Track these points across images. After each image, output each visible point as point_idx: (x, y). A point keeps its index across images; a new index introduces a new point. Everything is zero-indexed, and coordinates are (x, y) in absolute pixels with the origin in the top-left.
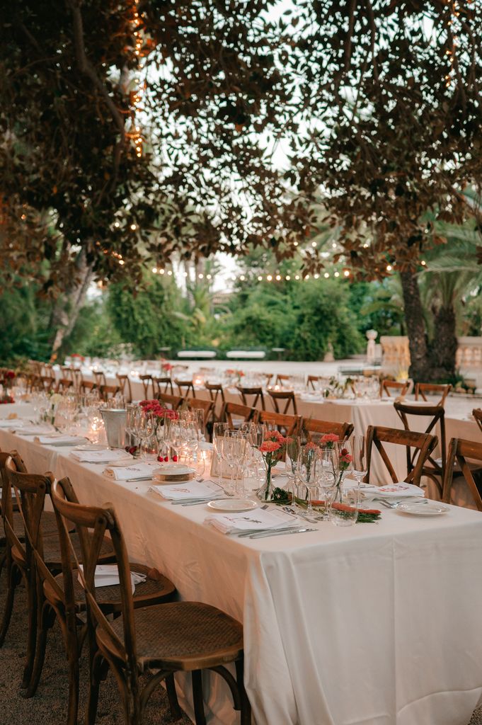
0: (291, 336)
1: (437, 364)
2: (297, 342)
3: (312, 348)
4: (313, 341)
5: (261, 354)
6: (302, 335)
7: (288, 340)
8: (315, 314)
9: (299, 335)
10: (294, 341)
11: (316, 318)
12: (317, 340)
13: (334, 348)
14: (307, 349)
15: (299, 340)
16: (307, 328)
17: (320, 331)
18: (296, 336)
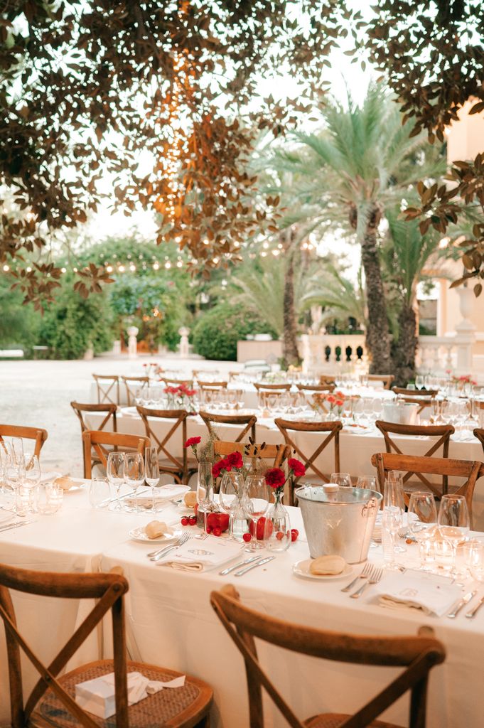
0: (52, 333)
1: (403, 363)
2: (61, 339)
3: (76, 345)
4: (77, 338)
5: (20, 353)
6: (67, 331)
7: (49, 337)
8: (78, 310)
9: (64, 332)
10: (58, 337)
11: (81, 314)
12: (80, 337)
13: (94, 345)
14: (71, 347)
15: (64, 337)
16: (72, 324)
17: (83, 327)
18: (59, 333)
